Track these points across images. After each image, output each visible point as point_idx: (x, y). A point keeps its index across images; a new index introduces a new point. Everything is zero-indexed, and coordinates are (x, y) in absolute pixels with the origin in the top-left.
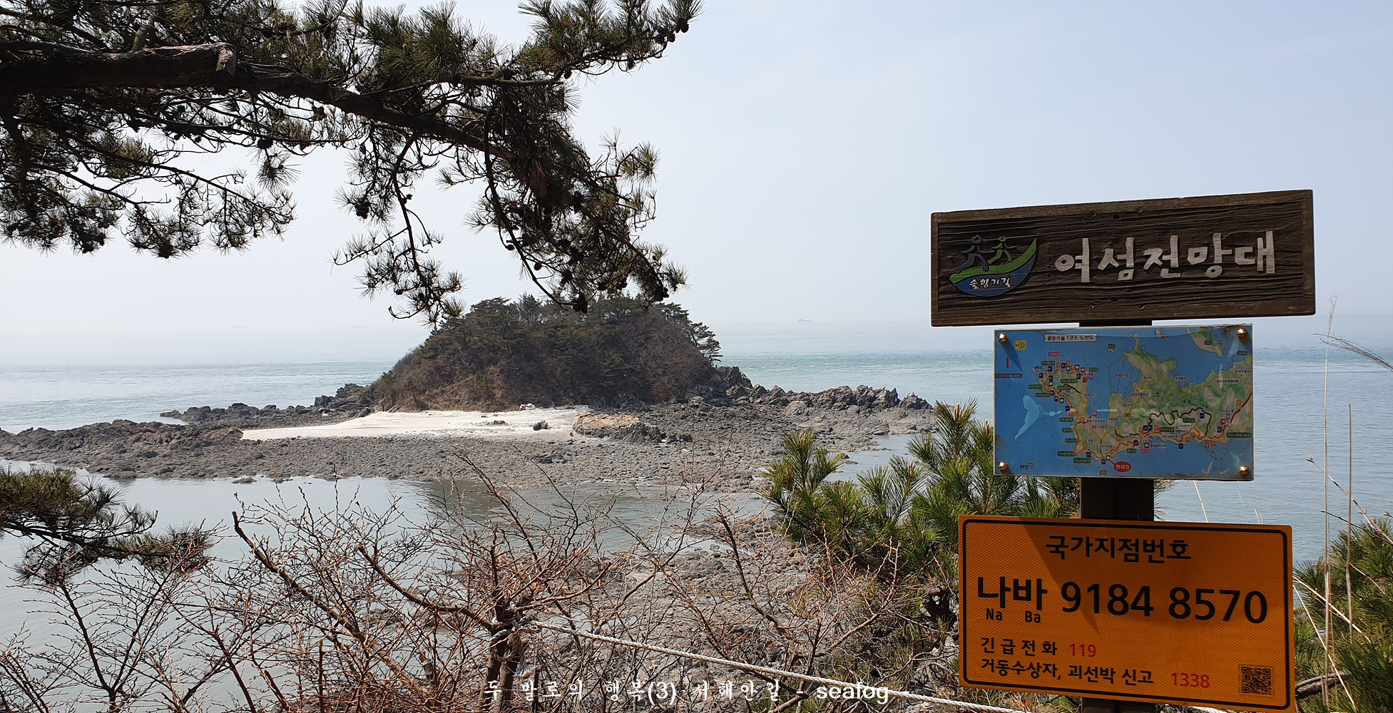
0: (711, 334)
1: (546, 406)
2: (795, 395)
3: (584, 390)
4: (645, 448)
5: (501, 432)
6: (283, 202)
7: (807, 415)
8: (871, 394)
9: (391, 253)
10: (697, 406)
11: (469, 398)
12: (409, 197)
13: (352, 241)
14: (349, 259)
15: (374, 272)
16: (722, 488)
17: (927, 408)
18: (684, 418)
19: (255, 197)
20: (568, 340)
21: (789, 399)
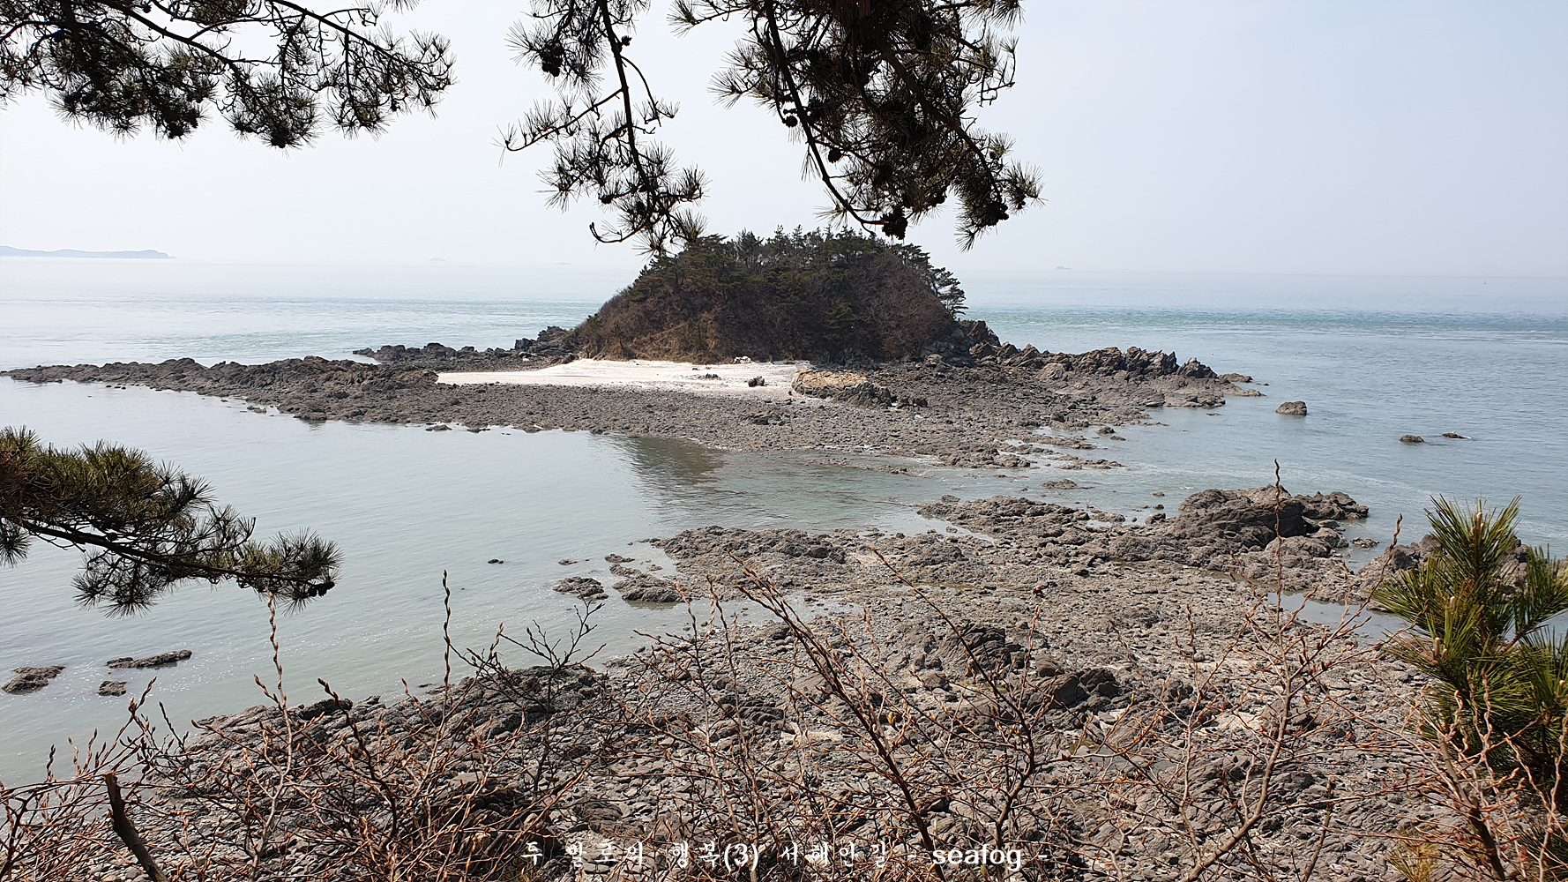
0: (955, 282)
1: (763, 360)
2: (1052, 356)
3: (805, 343)
4: (873, 411)
5: (712, 388)
6: (434, 56)
7: (1066, 380)
8: (1144, 357)
9: (596, 134)
10: (935, 366)
11: (680, 348)
12: (626, 41)
13: (534, 112)
14: (529, 141)
15: (568, 166)
16: (961, 462)
17: (1210, 377)
18: (918, 379)
19: (392, 46)
20: (790, 285)
21: (1045, 361)
